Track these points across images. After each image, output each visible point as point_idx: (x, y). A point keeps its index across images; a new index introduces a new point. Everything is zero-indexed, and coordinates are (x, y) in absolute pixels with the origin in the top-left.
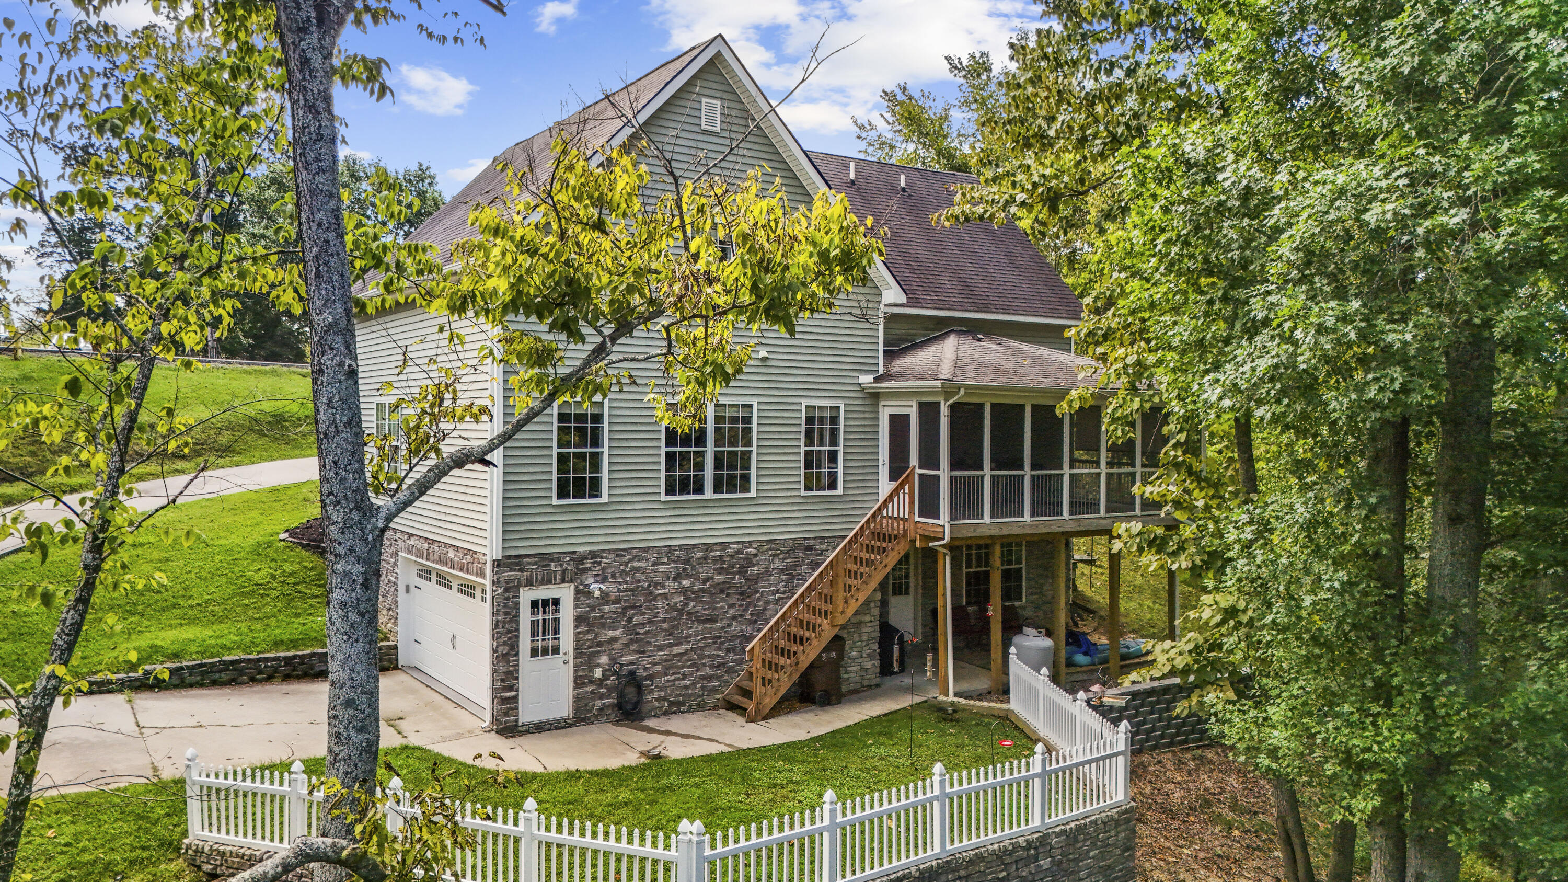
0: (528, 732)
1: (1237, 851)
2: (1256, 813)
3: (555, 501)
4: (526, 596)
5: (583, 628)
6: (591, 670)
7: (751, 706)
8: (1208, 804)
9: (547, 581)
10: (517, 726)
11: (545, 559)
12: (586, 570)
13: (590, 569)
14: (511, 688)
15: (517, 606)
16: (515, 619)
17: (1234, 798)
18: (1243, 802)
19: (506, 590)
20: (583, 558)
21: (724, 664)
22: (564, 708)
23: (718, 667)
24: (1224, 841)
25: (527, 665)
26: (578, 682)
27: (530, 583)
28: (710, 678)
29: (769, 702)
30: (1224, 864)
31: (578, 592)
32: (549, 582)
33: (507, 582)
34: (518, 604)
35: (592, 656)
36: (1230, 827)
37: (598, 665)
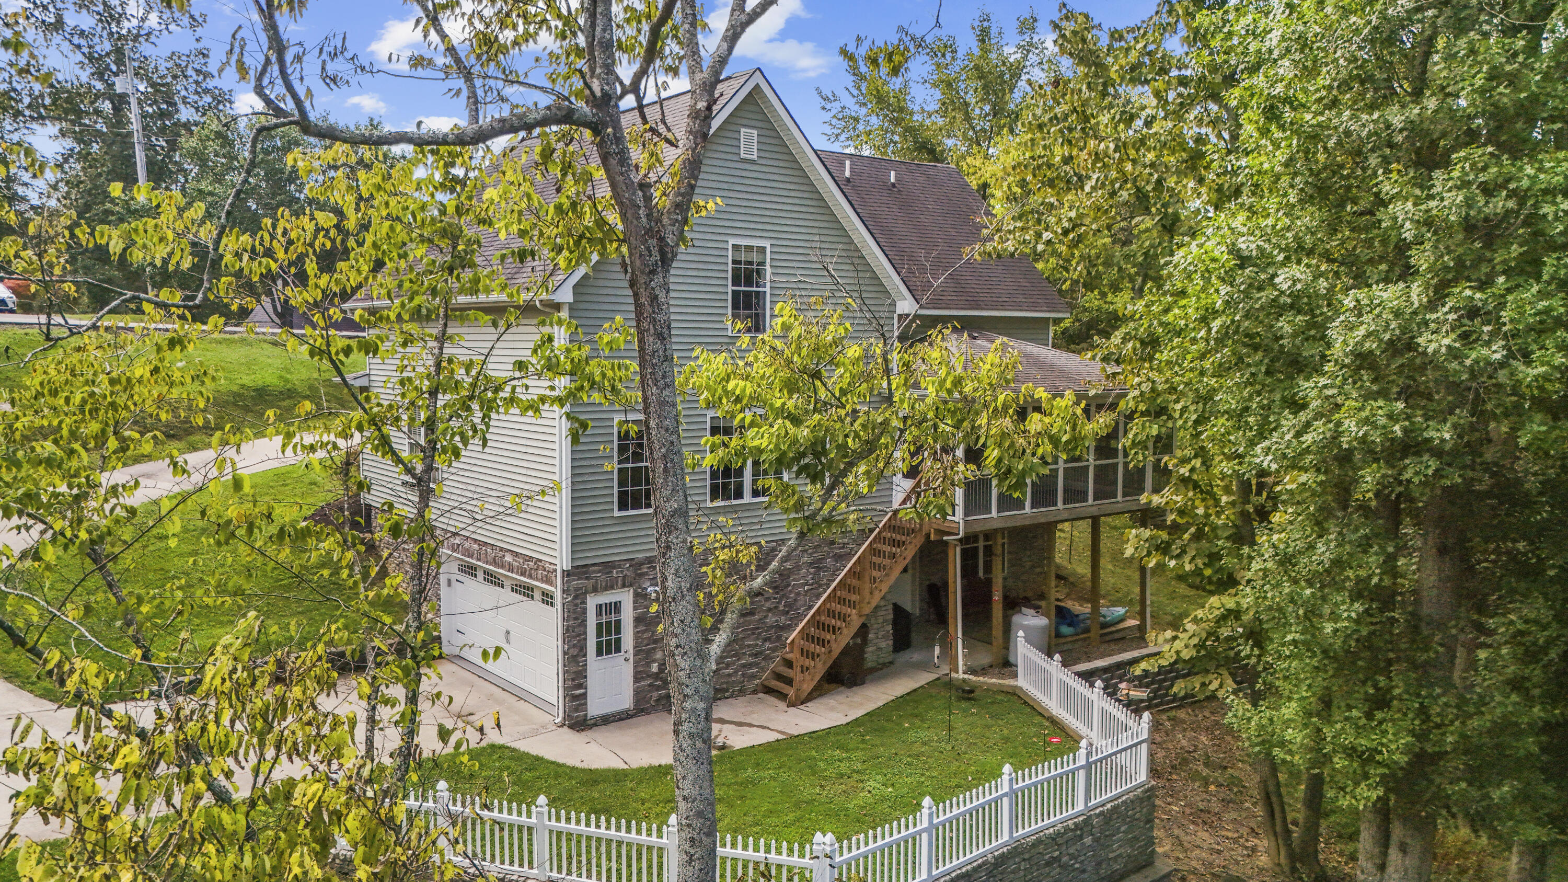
0: (595, 725)
1: (1216, 806)
2: (1226, 768)
3: (617, 514)
4: (592, 602)
5: (642, 628)
6: (648, 665)
7: (791, 692)
8: (1185, 762)
9: (610, 587)
10: (585, 720)
11: (608, 566)
12: (642, 575)
13: (646, 574)
14: (580, 686)
15: (584, 611)
16: (583, 623)
17: (1206, 754)
18: (1214, 757)
19: (576, 597)
20: (641, 564)
21: (761, 653)
22: (625, 700)
23: (755, 655)
24: (1205, 796)
25: (595, 665)
26: (637, 677)
27: (595, 590)
28: (750, 665)
29: (807, 687)
30: (1206, 817)
31: (637, 595)
32: (612, 588)
33: (576, 589)
34: (585, 609)
35: (649, 653)
36: (1206, 783)
37: (654, 661)
